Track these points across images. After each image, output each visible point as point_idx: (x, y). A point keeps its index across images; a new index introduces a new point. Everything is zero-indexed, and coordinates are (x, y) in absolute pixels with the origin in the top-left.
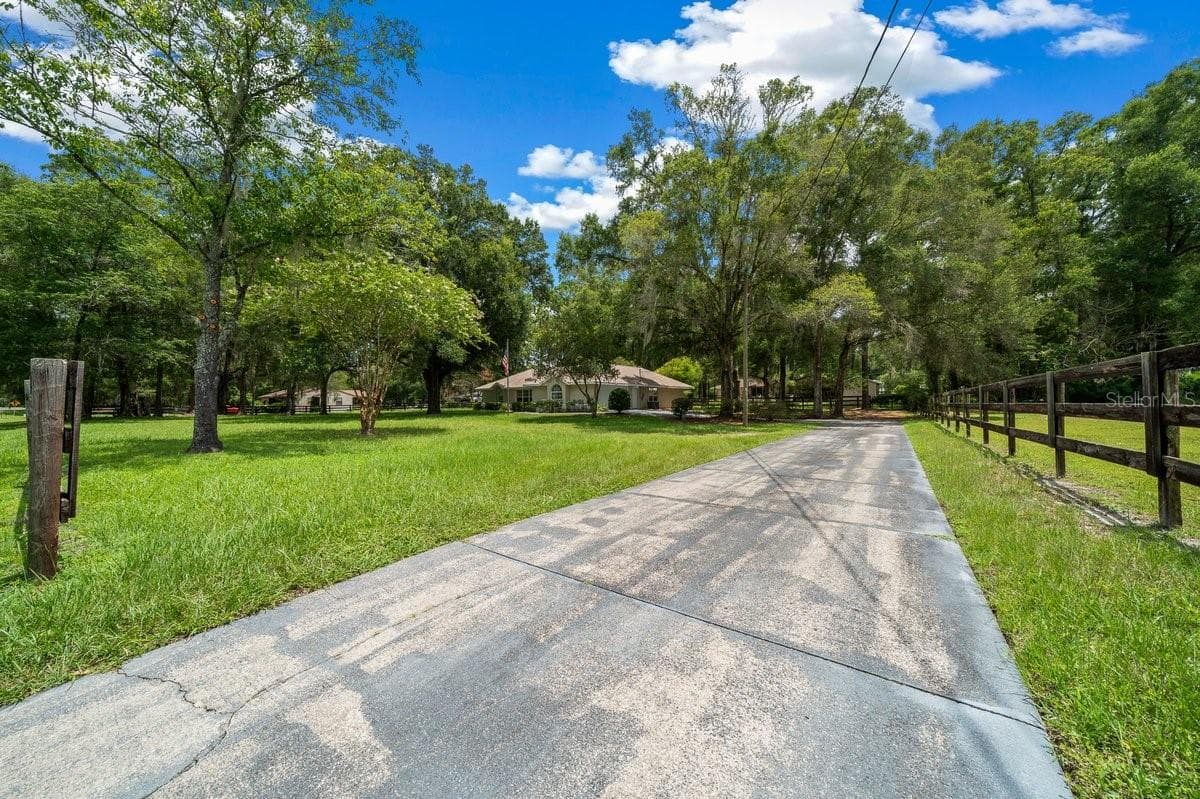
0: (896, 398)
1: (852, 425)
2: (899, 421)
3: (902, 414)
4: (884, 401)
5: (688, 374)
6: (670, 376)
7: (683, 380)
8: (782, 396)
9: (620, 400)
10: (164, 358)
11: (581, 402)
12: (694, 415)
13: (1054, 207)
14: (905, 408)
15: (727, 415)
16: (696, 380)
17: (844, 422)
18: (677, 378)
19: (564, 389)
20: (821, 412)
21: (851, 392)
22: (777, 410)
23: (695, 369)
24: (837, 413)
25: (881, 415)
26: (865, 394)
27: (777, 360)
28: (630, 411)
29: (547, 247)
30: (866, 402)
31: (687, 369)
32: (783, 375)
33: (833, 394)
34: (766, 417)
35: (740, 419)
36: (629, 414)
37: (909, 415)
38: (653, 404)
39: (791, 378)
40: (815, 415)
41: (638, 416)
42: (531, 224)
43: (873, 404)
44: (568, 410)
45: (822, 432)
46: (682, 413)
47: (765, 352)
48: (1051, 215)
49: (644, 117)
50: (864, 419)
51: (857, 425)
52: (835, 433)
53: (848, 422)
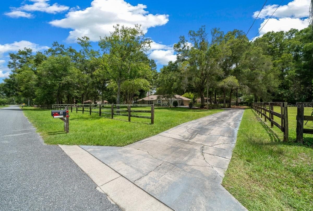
0: (245, 103)
1: (233, 110)
2: (244, 109)
3: (247, 107)
4: (242, 104)
5: (190, 96)
6: (186, 97)
7: (189, 98)
8: (215, 102)
9: (175, 104)
10: (76, 95)
11: (165, 104)
12: (194, 107)
13: (286, 55)
14: (247, 106)
15: (202, 107)
16: (192, 98)
17: (231, 109)
18: (187, 97)
19: (161, 101)
20: (225, 106)
21: (233, 101)
22: (215, 106)
23: (192, 95)
24: (229, 107)
25: (241, 107)
26: (237, 102)
27: (214, 93)
28: (178, 106)
29: (156, 66)
30: (237, 104)
31: (190, 95)
32: (215, 97)
33: (228, 102)
34: (212, 108)
35: (206, 108)
36: (178, 107)
37: (248, 107)
38: (182, 104)
39: (217, 98)
40: (224, 107)
41: (180, 108)
42: (153, 61)
43: (239, 105)
44: (162, 106)
45: (225, 111)
46: (191, 107)
47: (211, 91)
48: (285, 57)
49: (183, 37)
50: (236, 108)
51: (234, 110)
52: (228, 111)
53: (232, 109)
